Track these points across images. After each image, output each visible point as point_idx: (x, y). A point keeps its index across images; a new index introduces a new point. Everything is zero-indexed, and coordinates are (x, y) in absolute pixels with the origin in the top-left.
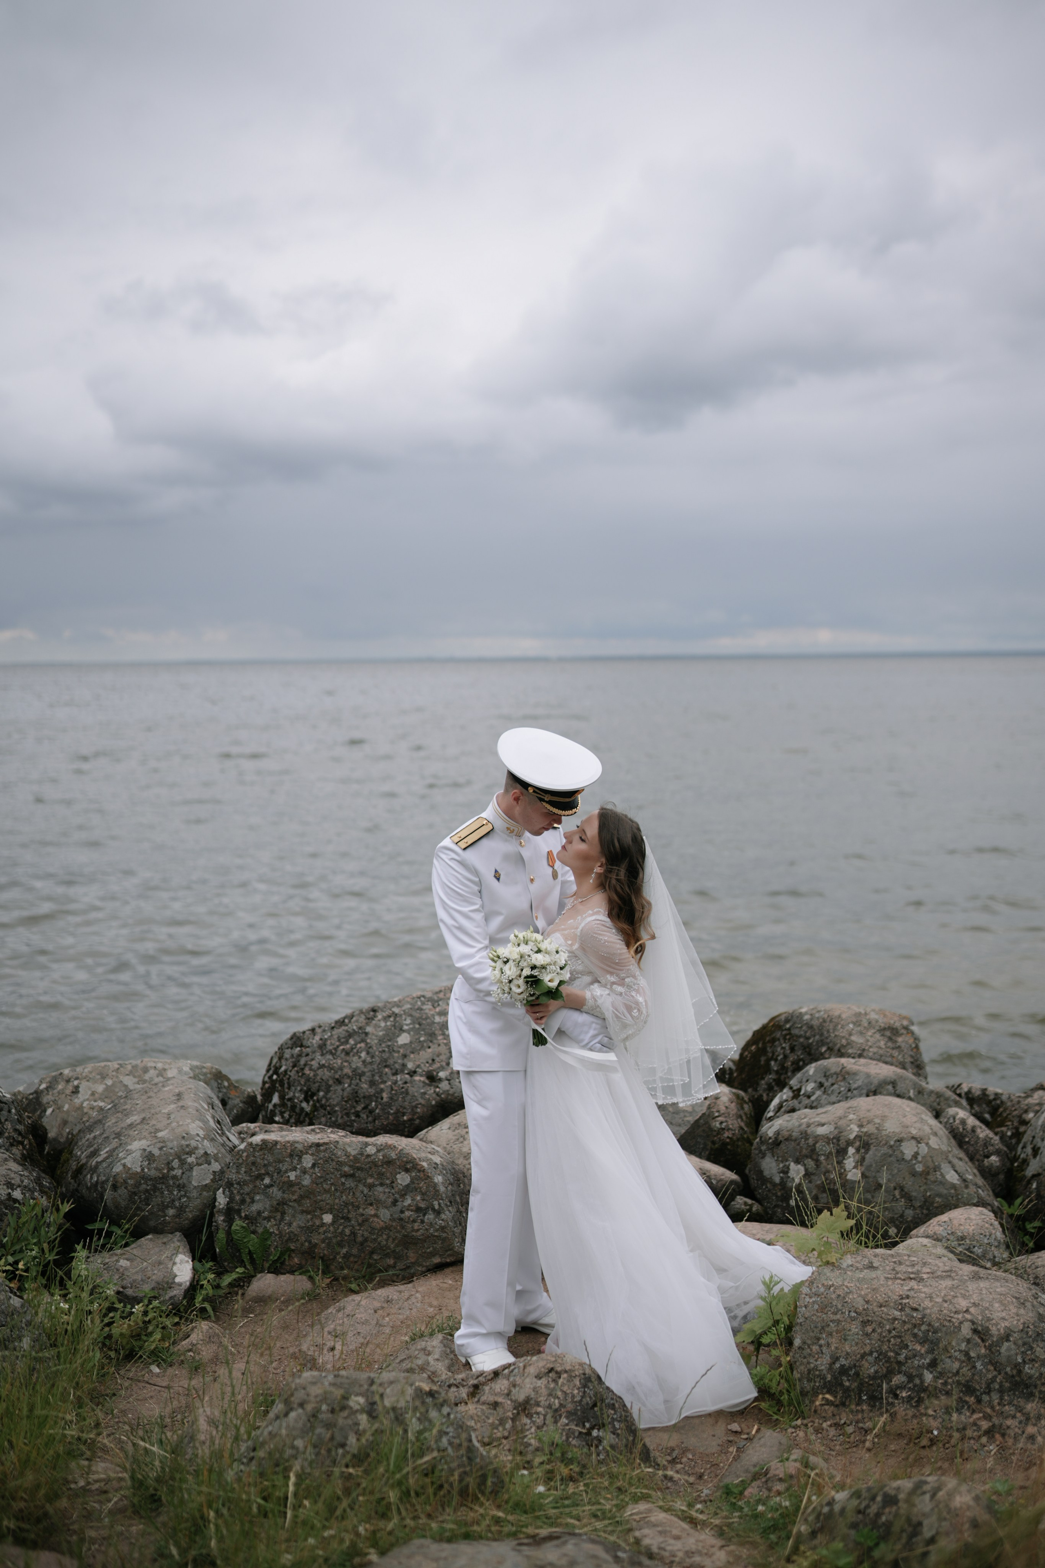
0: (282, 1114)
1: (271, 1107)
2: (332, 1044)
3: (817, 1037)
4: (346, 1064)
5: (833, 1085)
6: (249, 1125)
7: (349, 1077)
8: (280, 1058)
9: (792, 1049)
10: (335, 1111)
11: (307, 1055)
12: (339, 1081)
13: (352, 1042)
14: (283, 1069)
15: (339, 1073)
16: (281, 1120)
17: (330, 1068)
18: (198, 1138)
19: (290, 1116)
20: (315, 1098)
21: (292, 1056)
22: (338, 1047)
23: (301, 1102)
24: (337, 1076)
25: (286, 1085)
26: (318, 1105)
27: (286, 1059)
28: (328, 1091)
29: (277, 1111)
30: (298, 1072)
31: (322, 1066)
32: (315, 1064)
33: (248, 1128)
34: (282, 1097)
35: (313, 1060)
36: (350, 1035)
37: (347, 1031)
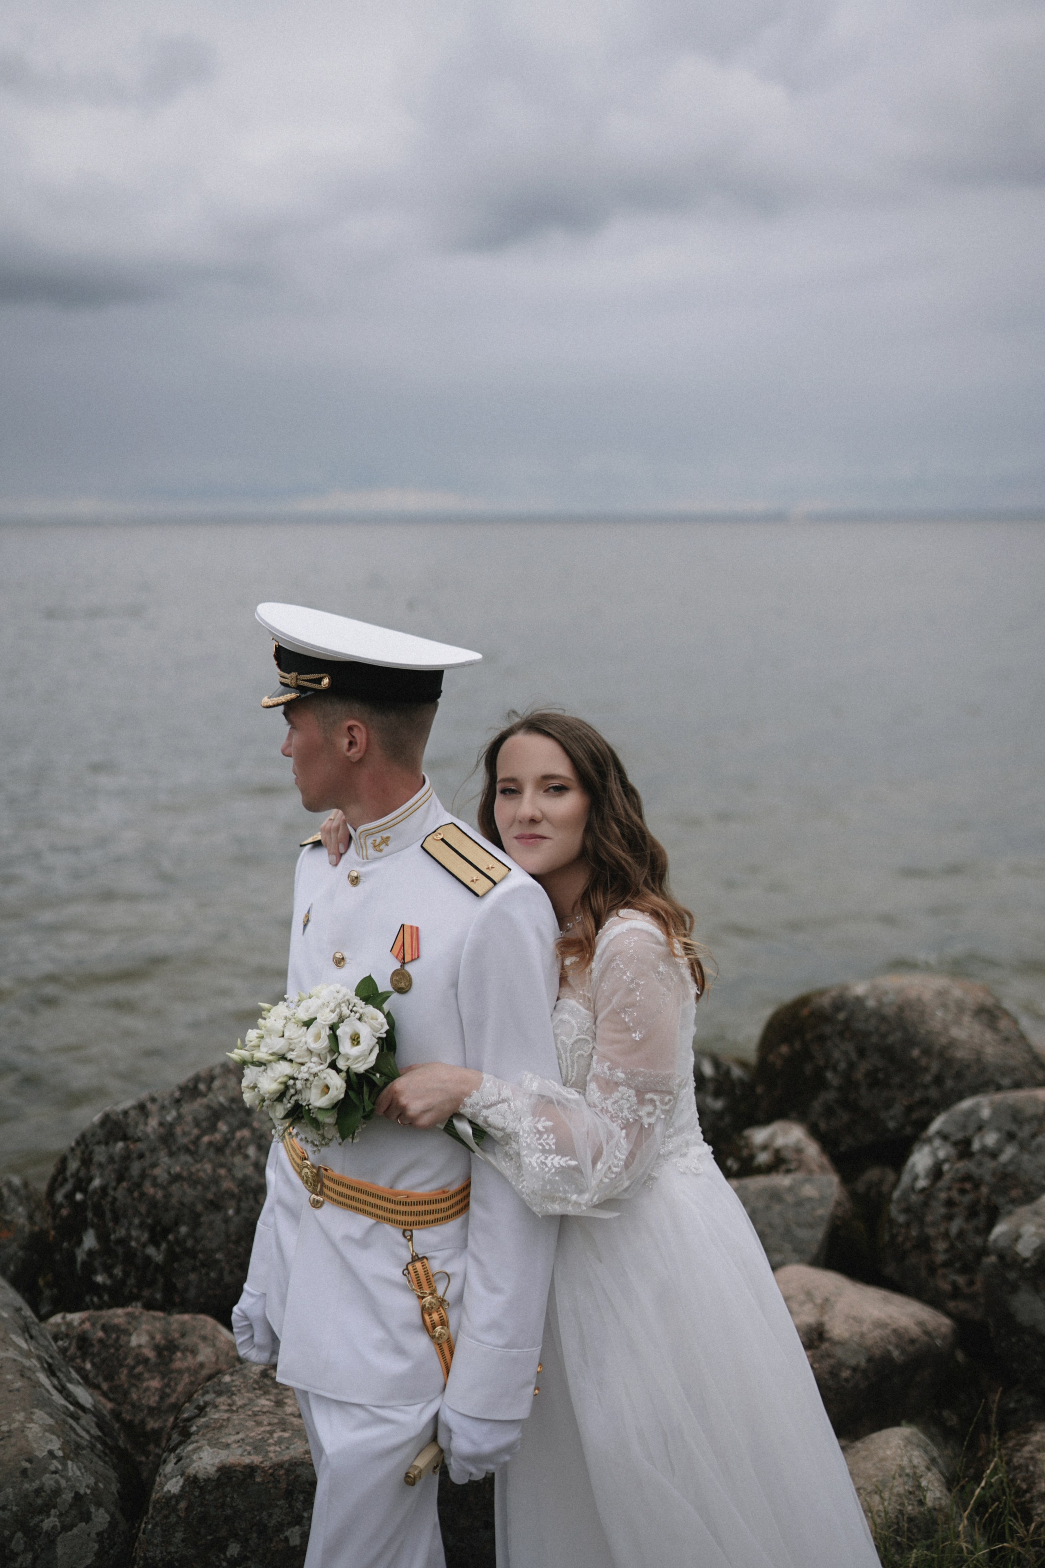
0: (108, 1270)
1: (80, 1255)
2: (185, 1134)
3: (899, 1035)
4: (222, 1172)
5: (1034, 1136)
6: (70, 1317)
7: (232, 1196)
8: (87, 1162)
9: (862, 1053)
10: (217, 1262)
11: (141, 1156)
12: (215, 1205)
13: (223, 1127)
14: (97, 1183)
15: (213, 1189)
16: (108, 1282)
17: (194, 1181)
18: (55, 1464)
19: (126, 1274)
20: (171, 1237)
21: (111, 1159)
22: (198, 1138)
23: (144, 1246)
24: (210, 1196)
25: (108, 1215)
26: (178, 1250)
27: (101, 1166)
28: (195, 1222)
29: (97, 1264)
30: (130, 1191)
31: (176, 1178)
32: (159, 1172)
33: (69, 1325)
34: (103, 1237)
35: (154, 1165)
36: (216, 1114)
37: (208, 1107)
